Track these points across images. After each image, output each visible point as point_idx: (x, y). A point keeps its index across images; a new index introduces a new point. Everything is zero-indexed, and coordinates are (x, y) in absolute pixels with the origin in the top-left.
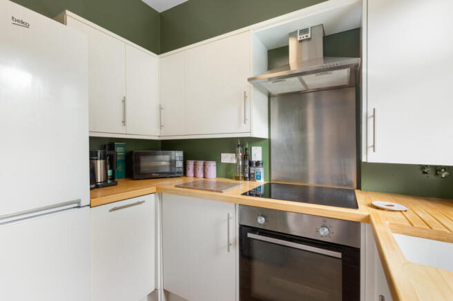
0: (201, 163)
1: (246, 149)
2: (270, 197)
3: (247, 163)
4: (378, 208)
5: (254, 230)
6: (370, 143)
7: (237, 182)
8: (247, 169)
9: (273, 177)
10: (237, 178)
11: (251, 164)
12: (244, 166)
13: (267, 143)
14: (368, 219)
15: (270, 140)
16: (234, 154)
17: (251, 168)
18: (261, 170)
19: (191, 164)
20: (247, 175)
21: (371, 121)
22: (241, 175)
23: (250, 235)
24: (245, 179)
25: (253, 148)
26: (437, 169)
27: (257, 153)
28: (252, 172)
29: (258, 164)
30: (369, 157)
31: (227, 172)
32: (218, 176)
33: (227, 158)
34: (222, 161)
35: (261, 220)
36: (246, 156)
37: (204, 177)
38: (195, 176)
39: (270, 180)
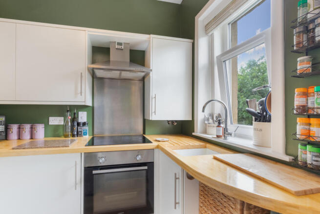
0: (27, 127)
1: (75, 114)
2: (93, 145)
3: (76, 124)
4: (159, 141)
6: (153, 111)
7: (66, 139)
8: (75, 129)
9: (95, 133)
10: (66, 136)
11: (78, 124)
12: (72, 126)
13: (91, 110)
15: (93, 107)
16: (63, 118)
17: (79, 128)
18: (86, 128)
20: (76, 133)
22: (70, 133)
23: (94, 172)
24: (73, 136)
25: (80, 113)
27: (83, 117)
28: (79, 130)
29: (84, 124)
30: (153, 117)
31: (55, 132)
32: (45, 136)
33: (55, 121)
34: (50, 124)
36: (74, 119)
37: (32, 138)
38: (20, 138)
39: (93, 134)
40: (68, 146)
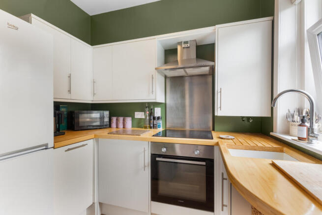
0: (121, 119)
1: (151, 109)
2: (166, 136)
3: (152, 118)
4: (222, 138)
5: (160, 156)
6: (219, 106)
7: (145, 129)
8: (152, 121)
9: (167, 126)
10: (146, 128)
11: (154, 118)
12: (150, 120)
13: (164, 106)
14: (217, 144)
15: (165, 104)
16: (143, 113)
17: (155, 121)
18: (161, 122)
19: (114, 119)
20: (152, 125)
21: (219, 94)
22: (148, 126)
23: (158, 159)
24: (151, 128)
25: (156, 109)
26: (248, 118)
27: (158, 112)
28: (155, 123)
29: (158, 118)
30: (219, 113)
31: (139, 124)
32: (133, 127)
33: (139, 115)
34: (136, 117)
35: (164, 150)
36: (151, 114)
37: (124, 128)
38: (117, 127)
39: (166, 127)
40: (140, 135)
